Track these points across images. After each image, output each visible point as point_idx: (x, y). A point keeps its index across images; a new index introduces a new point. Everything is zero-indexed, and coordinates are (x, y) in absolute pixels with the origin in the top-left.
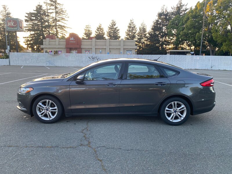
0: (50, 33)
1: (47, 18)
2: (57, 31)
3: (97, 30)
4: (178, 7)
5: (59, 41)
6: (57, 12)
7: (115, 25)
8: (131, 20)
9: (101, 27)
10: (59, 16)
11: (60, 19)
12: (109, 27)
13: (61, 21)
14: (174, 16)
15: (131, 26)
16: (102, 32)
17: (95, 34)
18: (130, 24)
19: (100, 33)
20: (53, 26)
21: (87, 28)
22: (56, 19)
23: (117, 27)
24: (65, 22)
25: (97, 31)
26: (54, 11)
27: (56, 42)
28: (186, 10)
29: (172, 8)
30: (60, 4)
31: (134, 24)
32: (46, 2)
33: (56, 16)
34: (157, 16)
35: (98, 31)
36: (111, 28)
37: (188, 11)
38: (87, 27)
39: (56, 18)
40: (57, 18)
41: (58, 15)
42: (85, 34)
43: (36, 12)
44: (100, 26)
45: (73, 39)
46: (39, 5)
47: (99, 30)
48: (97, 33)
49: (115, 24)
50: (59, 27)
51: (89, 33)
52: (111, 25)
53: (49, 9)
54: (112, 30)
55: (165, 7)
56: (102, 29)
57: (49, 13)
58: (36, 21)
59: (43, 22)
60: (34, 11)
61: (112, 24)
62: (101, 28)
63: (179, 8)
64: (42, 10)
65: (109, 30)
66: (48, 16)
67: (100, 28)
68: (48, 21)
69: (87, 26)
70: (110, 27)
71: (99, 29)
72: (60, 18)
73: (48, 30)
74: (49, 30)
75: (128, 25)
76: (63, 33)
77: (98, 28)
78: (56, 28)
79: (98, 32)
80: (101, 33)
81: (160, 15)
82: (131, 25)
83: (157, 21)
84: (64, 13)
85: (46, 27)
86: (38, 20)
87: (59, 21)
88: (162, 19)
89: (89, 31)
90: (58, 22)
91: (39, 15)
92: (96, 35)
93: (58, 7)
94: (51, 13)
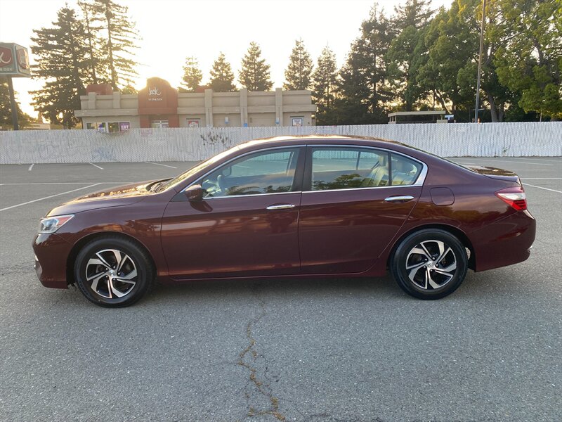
0: (96, 79)
1: (87, 41)
2: (114, 74)
3: (214, 68)
4: (409, 8)
5: (121, 99)
6: (111, 27)
7: (258, 55)
8: (297, 42)
9: (224, 62)
10: (119, 37)
11: (121, 43)
12: (244, 61)
13: (124, 48)
14: (401, 30)
15: (299, 56)
16: (227, 73)
17: (211, 79)
18: (294, 51)
19: (221, 75)
20: (105, 62)
21: (190, 63)
22: (110, 44)
23: (264, 61)
24: (134, 50)
25: (214, 71)
26: (105, 24)
27: (114, 101)
28: (430, 13)
29: (396, 9)
30: (120, 7)
31: (305, 51)
32: (84, 2)
33: (110, 37)
34: (360, 30)
35: (217, 70)
36: (249, 63)
37: (433, 16)
38: (191, 61)
39: (110, 41)
40: (113, 41)
41: (115, 35)
42: (186, 79)
43: (58, 27)
44: (221, 59)
45: (156, 93)
46: (65, 11)
47: (220, 68)
48: (216, 75)
49: (259, 53)
50: (118, 65)
51: (195, 77)
52: (249, 55)
53: (92, 20)
54: (252, 69)
55: (379, 9)
56: (226, 66)
57: (92, 28)
58: (60, 50)
59: (78, 52)
60: (54, 24)
61: (251, 53)
62: (224, 64)
63: (412, 10)
64: (73, 21)
65: (244, 68)
66: (90, 36)
67: (221, 63)
68: (89, 50)
69: (189, 59)
70: (246, 59)
71: (221, 65)
72: (120, 40)
73: (90, 73)
74: (94, 70)
75: (291, 53)
76: (130, 78)
77: (217, 64)
78: (111, 67)
79: (217, 73)
80: (224, 74)
81: (367, 27)
82: (297, 53)
83: (361, 42)
84: (129, 29)
85: (86, 64)
86: (64, 48)
87: (118, 49)
88: (373, 39)
89: (195, 71)
90: (114, 52)
91: (67, 34)
92: (213, 81)
93: (114, 15)
94: (98, 29)
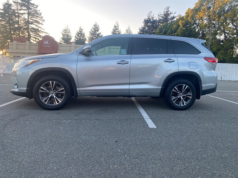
0: (20, 36)
1: (17, 19)
2: (29, 35)
3: (77, 35)
4: (165, 15)
5: (30, 45)
6: (29, 14)
7: (98, 31)
8: (115, 27)
9: (82, 32)
10: (33, 19)
11: (33, 21)
12: (91, 33)
13: (35, 24)
14: (161, 24)
15: (116, 32)
16: (83, 38)
17: (75, 40)
18: (114, 30)
19: (80, 38)
20: (25, 29)
21: (66, 32)
22: (28, 21)
23: (100, 33)
24: (40, 25)
25: (76, 36)
26: (26, 12)
27: (26, 46)
29: (159, 15)
30: (34, 5)
31: (119, 30)
32: (16, 1)
33: (28, 18)
34: (143, 23)
35: (78, 36)
36: (93, 34)
37: (175, 19)
38: (66, 31)
39: (28, 19)
40: (30, 20)
41: (31, 17)
42: (63, 39)
43: (2, 11)
44: (80, 31)
46: (7, 4)
47: (80, 35)
48: (78, 38)
49: (98, 30)
50: (31, 31)
51: (68, 38)
52: (93, 31)
53: (20, 10)
54: (94, 36)
55: (152, 14)
56: (82, 35)
57: (20, 13)
58: (3, 22)
59: (12, 24)
60: (1, 10)
61: (94, 30)
62: (82, 34)
63: (167, 15)
64: (10, 9)
65: (91, 36)
66: (19, 17)
67: (80, 33)
68: (17, 22)
69: (65, 30)
70: (92, 32)
71: (80, 34)
72: (33, 20)
73: (18, 34)
74: (19, 33)
76: (37, 37)
77: (78, 33)
78: (28, 32)
79: (79, 37)
80: (82, 38)
81: (147, 22)
82: (115, 31)
83: (144, 28)
84: (38, 16)
85: (15, 29)
86: (5, 21)
87: (32, 23)
88: (148, 27)
89: (68, 36)
90: (30, 25)
91: (7, 15)
92: (76, 41)
93: (31, 8)
94: (23, 14)
